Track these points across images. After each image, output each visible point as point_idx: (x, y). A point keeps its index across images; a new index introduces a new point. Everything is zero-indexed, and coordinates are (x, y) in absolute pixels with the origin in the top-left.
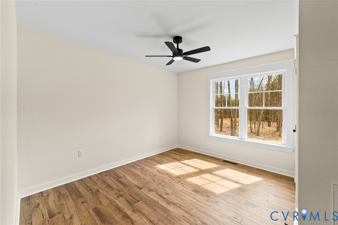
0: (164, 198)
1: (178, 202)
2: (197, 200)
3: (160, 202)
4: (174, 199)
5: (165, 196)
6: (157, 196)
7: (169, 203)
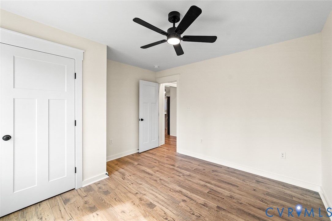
0: (186, 196)
1: (172, 193)
2: (153, 195)
3: (188, 192)
4: (177, 196)
5: (185, 198)
6: (194, 198)
7: (180, 192)
